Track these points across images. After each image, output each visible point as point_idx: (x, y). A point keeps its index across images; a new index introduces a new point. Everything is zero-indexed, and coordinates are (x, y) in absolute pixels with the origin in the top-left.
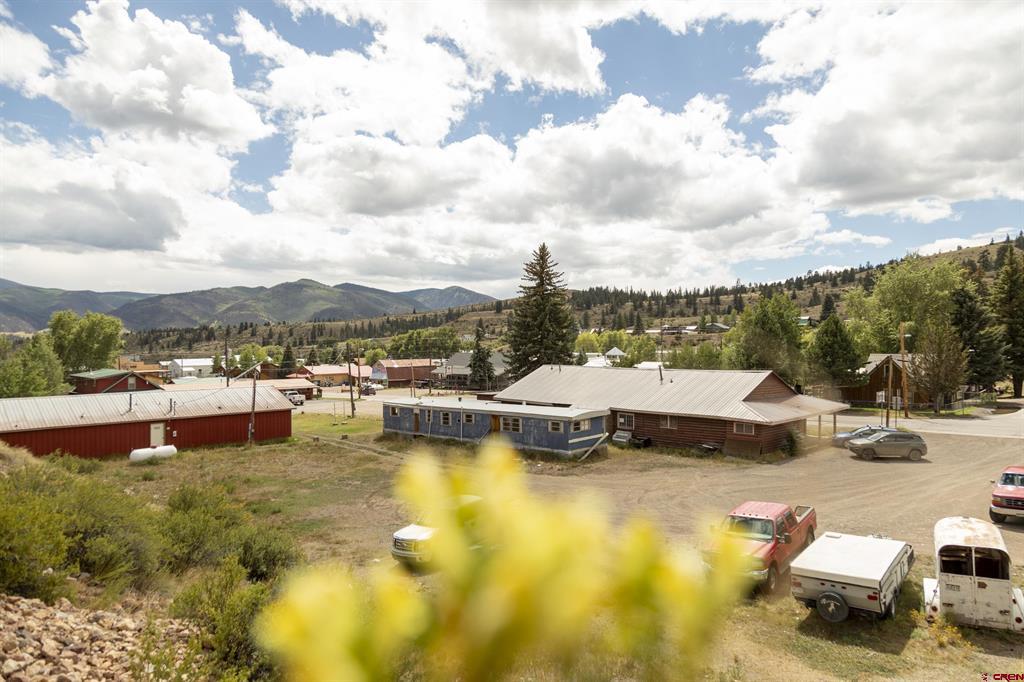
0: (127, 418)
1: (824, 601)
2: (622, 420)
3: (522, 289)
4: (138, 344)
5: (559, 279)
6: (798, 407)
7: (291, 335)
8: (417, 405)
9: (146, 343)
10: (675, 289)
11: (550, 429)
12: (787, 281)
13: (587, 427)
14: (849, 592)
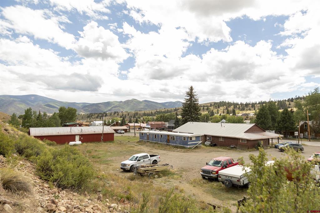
0: (69, 134)
1: (225, 182)
2: (208, 138)
3: (185, 100)
4: (87, 117)
5: (197, 96)
6: (264, 135)
7: (128, 115)
8: (148, 132)
9: (89, 117)
10: (248, 102)
11: (183, 140)
12: (288, 99)
13: (194, 139)
14: (233, 179)
